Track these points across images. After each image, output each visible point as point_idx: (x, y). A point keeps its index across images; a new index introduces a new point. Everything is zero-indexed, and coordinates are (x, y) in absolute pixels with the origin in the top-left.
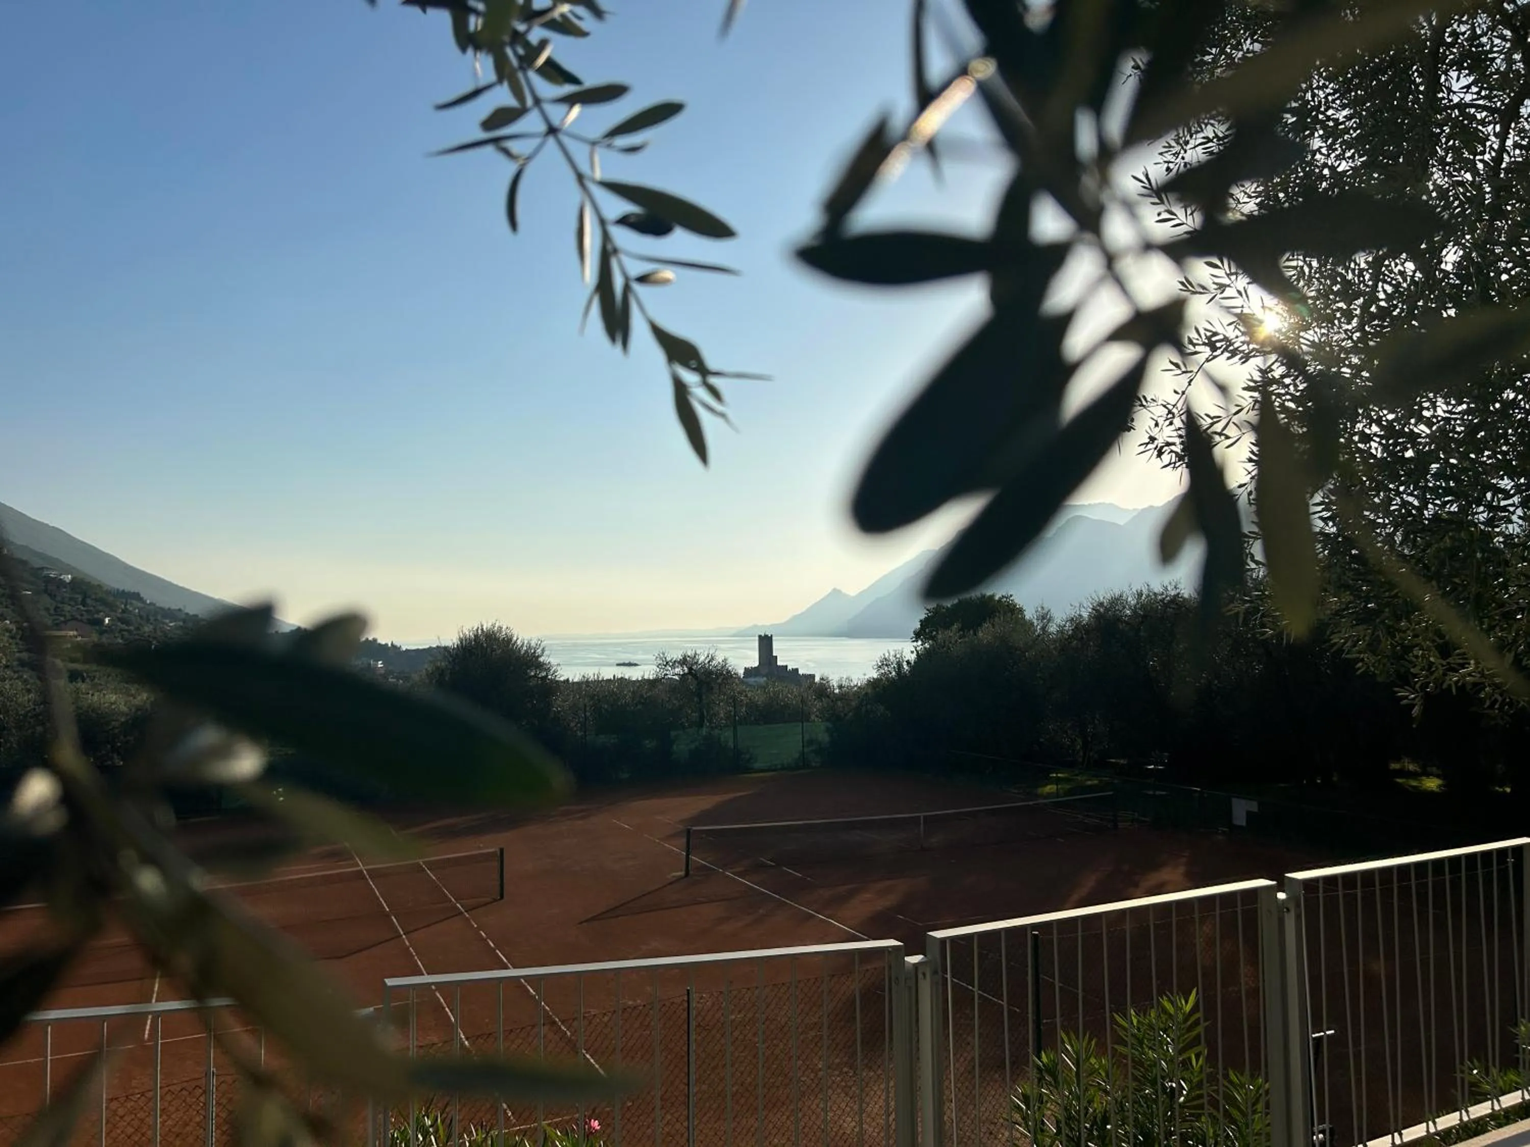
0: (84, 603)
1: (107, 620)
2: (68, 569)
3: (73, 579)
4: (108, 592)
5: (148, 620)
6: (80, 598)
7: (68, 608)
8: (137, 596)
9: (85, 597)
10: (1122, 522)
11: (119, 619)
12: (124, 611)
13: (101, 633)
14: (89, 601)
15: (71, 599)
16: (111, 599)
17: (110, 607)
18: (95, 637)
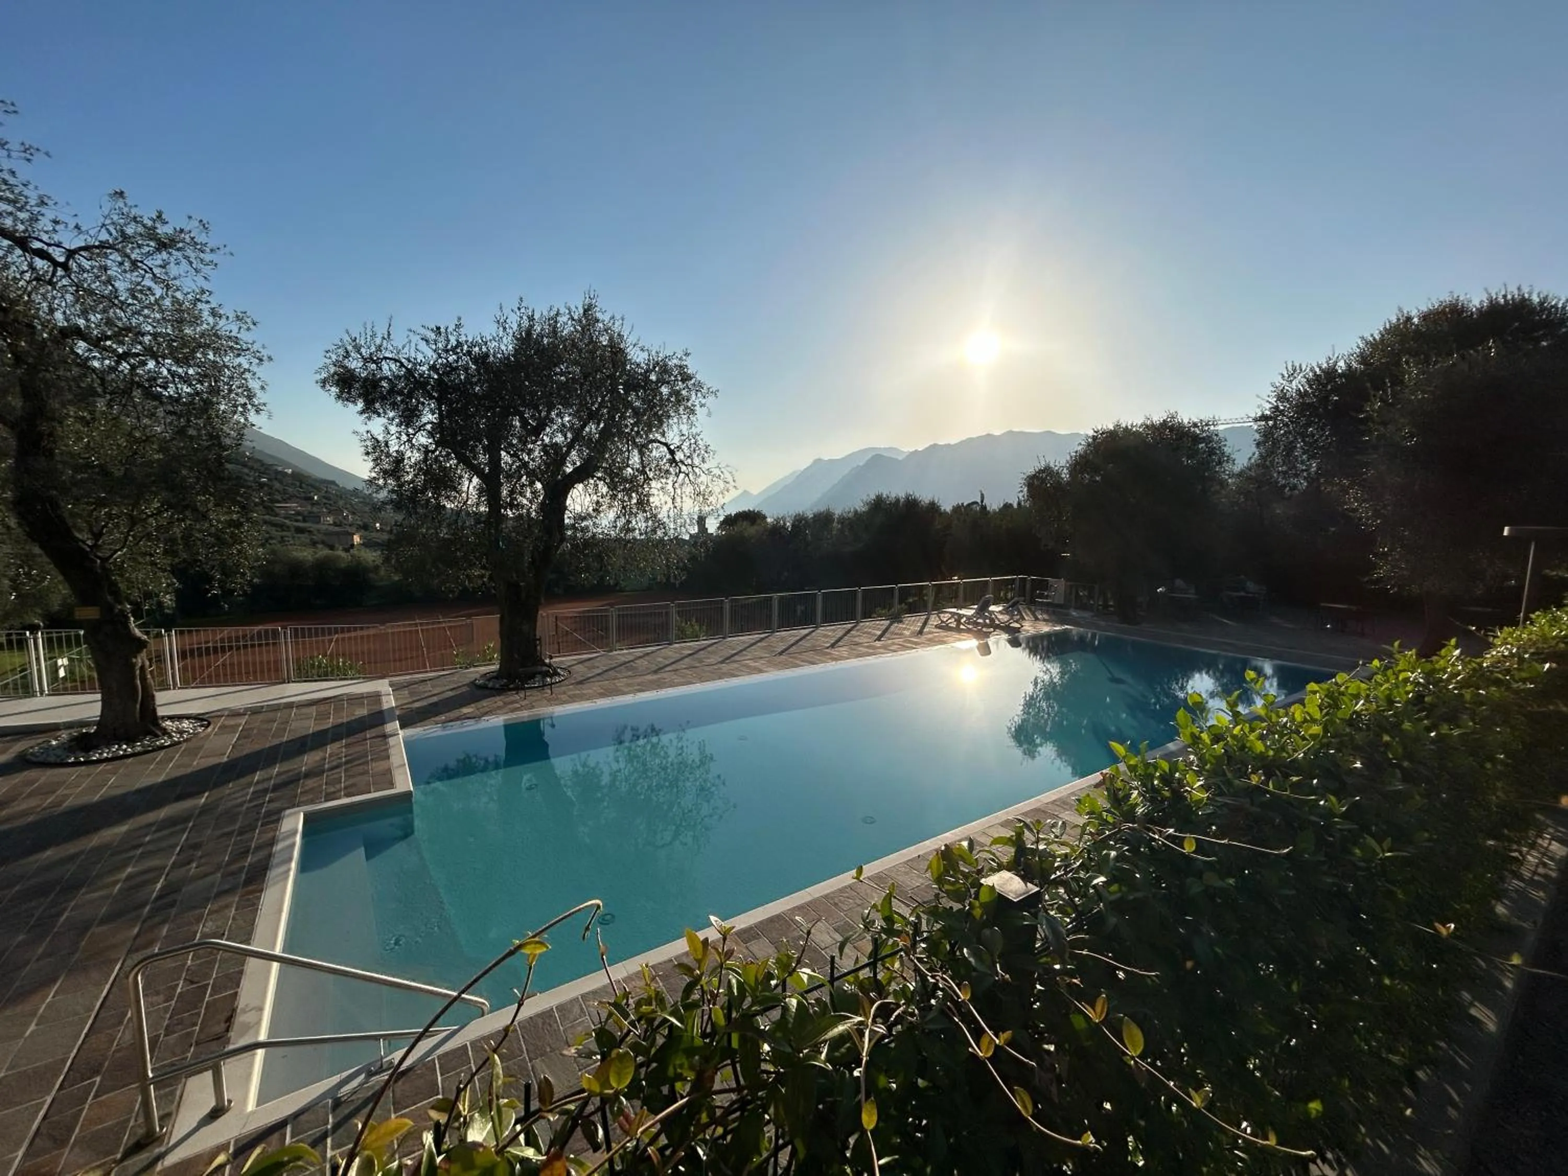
0: (301, 487)
1: (316, 498)
2: (289, 465)
3: (293, 472)
4: (316, 480)
5: (341, 497)
6: (298, 484)
7: (291, 490)
8: (333, 483)
9: (301, 483)
10: (900, 458)
11: (324, 497)
12: (326, 492)
13: (313, 504)
14: (303, 485)
15: (292, 484)
16: (317, 484)
17: (318, 490)
18: (309, 508)
